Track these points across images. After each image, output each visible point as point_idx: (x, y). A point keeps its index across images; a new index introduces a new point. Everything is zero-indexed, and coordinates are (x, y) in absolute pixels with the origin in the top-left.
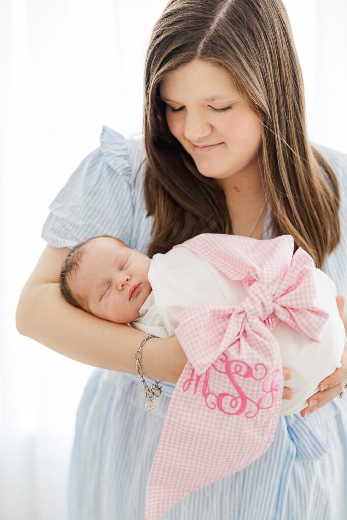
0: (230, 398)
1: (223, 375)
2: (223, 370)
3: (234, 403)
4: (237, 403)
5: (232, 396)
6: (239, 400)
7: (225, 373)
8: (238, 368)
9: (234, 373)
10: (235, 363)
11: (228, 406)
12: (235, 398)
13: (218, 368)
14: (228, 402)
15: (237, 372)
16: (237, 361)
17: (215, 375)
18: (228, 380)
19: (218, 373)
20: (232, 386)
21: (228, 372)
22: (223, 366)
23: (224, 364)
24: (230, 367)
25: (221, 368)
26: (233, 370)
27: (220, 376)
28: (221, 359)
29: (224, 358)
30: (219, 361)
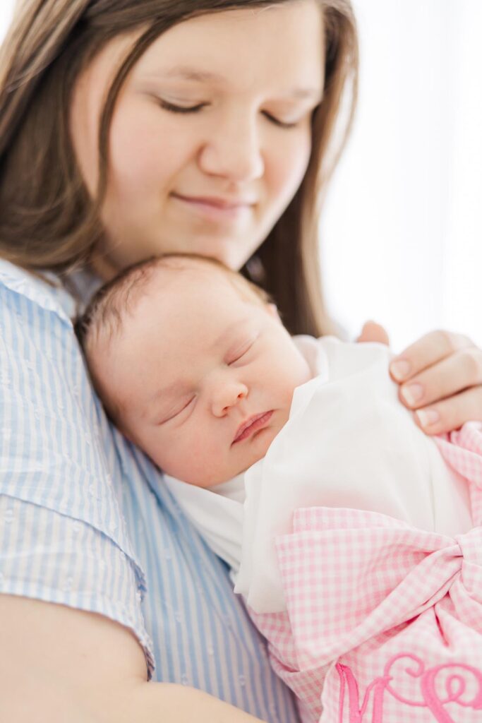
1: (419, 711)
2: (419, 698)
7: (425, 705)
8: (456, 685)
9: (446, 702)
10: (445, 673)
13: (406, 696)
15: (453, 698)
16: (451, 665)
17: (400, 714)
19: (405, 708)
21: (431, 701)
22: (417, 685)
23: (418, 680)
24: (433, 684)
25: (412, 692)
26: (442, 694)
27: (413, 716)
28: (409, 671)
29: (415, 666)
30: (405, 675)
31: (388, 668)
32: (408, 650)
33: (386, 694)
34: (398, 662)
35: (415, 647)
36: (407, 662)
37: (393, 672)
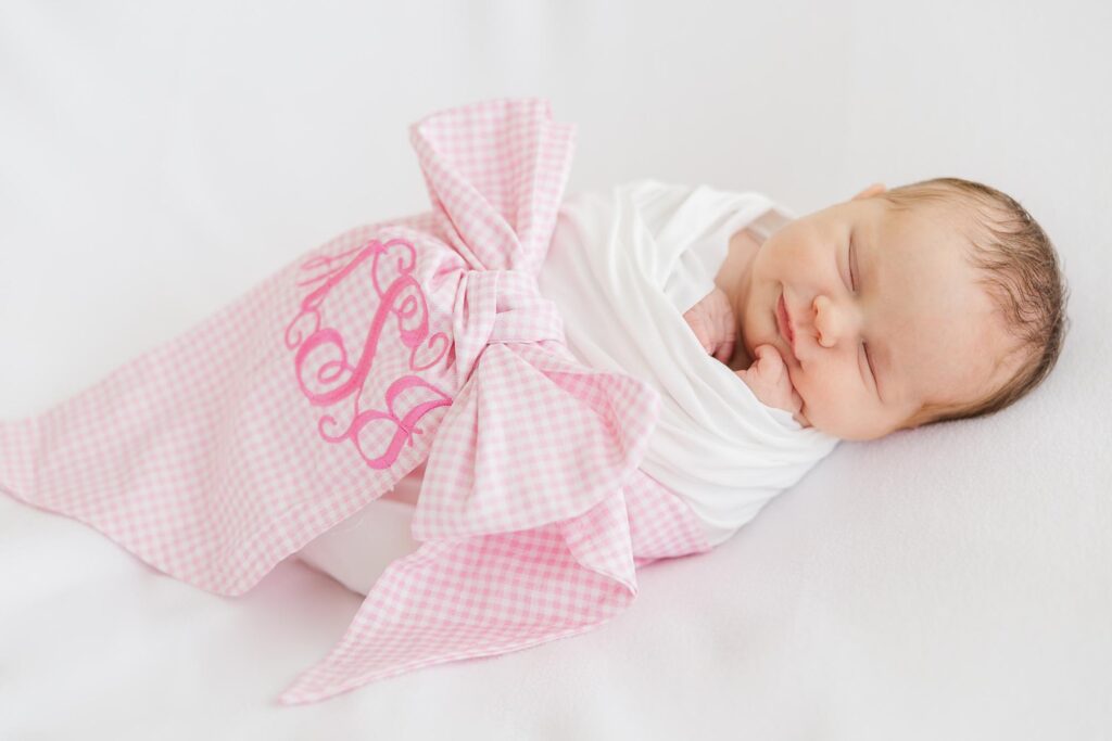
0: (336, 354)
1: (374, 296)
2: (384, 288)
3: (330, 372)
4: (335, 377)
5: (344, 353)
6: (346, 376)
7: (381, 296)
8: (409, 308)
9: (395, 310)
10: (414, 291)
11: (316, 367)
12: (344, 365)
13: (379, 275)
14: (325, 360)
15: (400, 314)
16: (420, 291)
17: (362, 281)
18: (371, 315)
19: (369, 283)
20: (365, 334)
21: (387, 300)
22: (394, 277)
23: (399, 275)
24: (401, 290)
25: (385, 279)
26: (398, 303)
27: (365, 294)
28: (401, 261)
29: (407, 264)
30: (395, 261)
31: (393, 242)
32: (416, 247)
33: (371, 258)
34: (402, 247)
35: (423, 251)
36: (406, 254)
37: (392, 250)
